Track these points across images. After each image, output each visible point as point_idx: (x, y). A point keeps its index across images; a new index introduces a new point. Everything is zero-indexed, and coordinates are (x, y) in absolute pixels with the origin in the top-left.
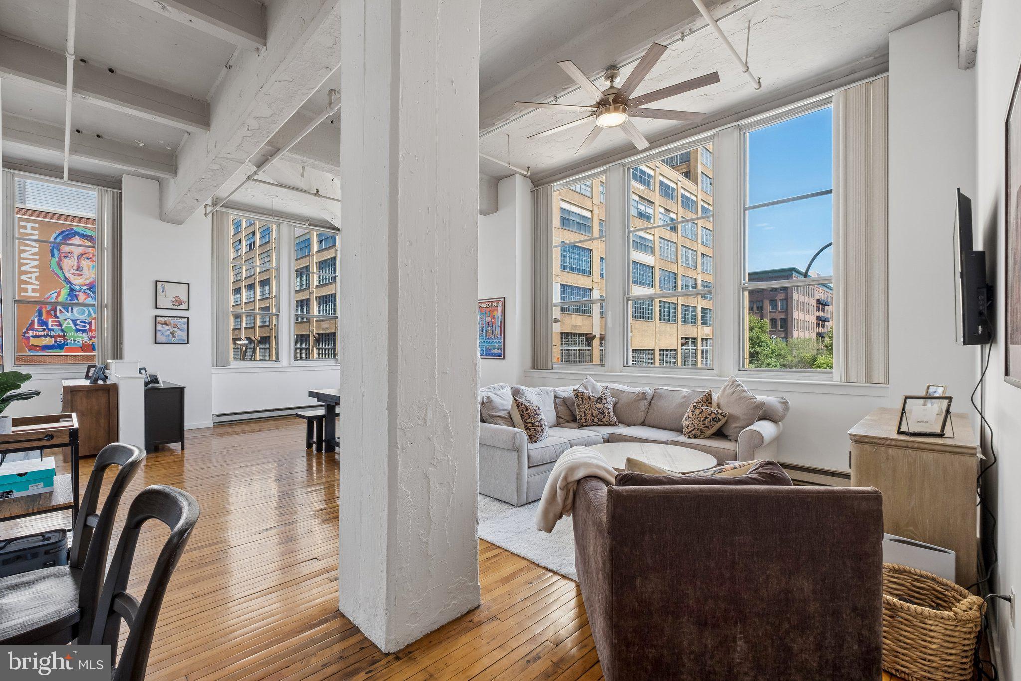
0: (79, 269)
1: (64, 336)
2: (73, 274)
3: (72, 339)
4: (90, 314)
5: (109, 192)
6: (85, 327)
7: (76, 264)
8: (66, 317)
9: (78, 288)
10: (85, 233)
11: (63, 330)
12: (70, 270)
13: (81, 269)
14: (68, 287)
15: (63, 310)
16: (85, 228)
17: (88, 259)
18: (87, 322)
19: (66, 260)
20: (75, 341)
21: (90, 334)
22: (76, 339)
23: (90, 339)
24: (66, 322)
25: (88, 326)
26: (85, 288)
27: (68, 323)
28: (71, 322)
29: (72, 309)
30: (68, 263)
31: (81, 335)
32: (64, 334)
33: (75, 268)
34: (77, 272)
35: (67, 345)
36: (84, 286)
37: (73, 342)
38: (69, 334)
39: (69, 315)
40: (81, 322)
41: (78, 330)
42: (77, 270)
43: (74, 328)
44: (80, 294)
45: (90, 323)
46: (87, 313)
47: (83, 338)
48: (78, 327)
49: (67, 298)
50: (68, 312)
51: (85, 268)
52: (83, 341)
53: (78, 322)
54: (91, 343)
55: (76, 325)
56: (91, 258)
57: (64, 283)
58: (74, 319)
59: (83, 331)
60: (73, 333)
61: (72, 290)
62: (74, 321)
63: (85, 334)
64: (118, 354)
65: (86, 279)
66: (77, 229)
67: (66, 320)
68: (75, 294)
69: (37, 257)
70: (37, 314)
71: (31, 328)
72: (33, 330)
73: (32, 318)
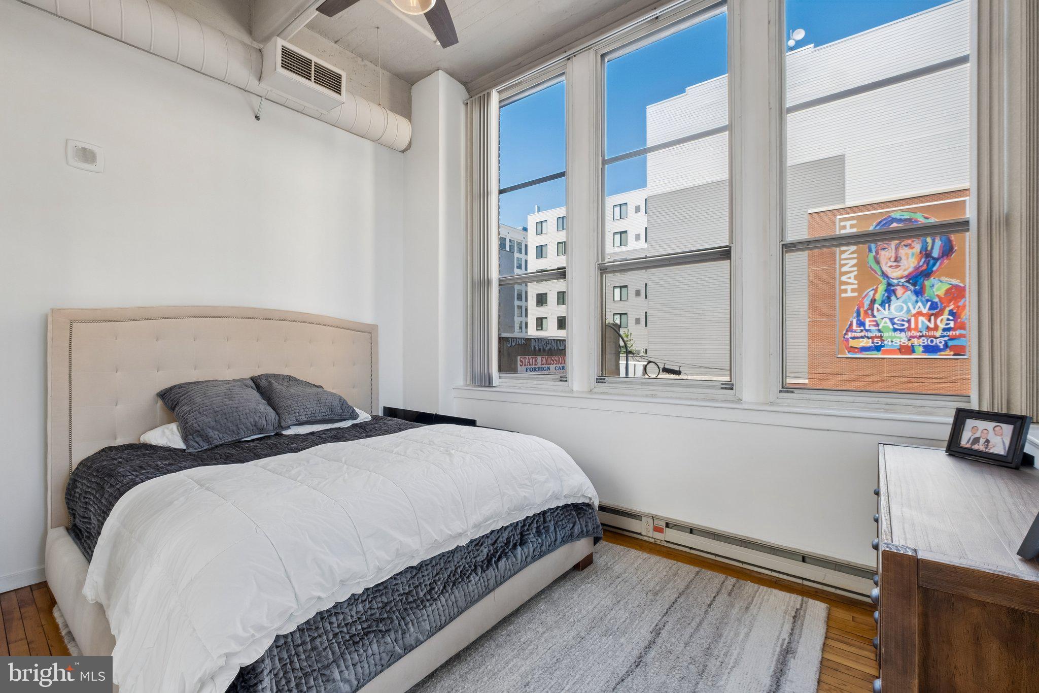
0: (897, 259)
1: (881, 337)
2: (890, 267)
3: (890, 340)
4: (909, 311)
6: (903, 325)
7: (894, 255)
8: (883, 315)
9: (895, 281)
10: (903, 218)
11: (879, 331)
12: (887, 263)
13: (898, 259)
14: (884, 282)
15: (880, 308)
16: (903, 211)
17: (906, 246)
18: (906, 319)
19: (882, 253)
20: (892, 342)
21: (909, 334)
22: (894, 340)
23: (909, 340)
24: (884, 321)
25: (906, 325)
26: (903, 280)
27: (886, 323)
28: (888, 321)
29: (889, 306)
30: (885, 255)
31: (898, 335)
32: (881, 335)
33: (893, 259)
34: (895, 264)
35: (884, 346)
36: (902, 278)
37: (890, 343)
38: (885, 335)
39: (886, 313)
40: (898, 320)
41: (895, 330)
42: (895, 261)
43: (891, 327)
44: (898, 288)
45: (909, 321)
46: (905, 309)
47: (901, 339)
48: (896, 326)
49: (884, 295)
50: (885, 309)
51: (904, 258)
52: (900, 341)
53: (896, 321)
54: (910, 344)
55: (893, 324)
56: (910, 245)
57: (881, 278)
58: (891, 317)
59: (902, 330)
60: (890, 333)
61: (889, 285)
62: (891, 320)
63: (903, 333)
65: (905, 270)
66: (893, 215)
67: (882, 319)
68: (892, 288)
69: (855, 255)
70: (855, 315)
71: (850, 329)
72: (852, 331)
73: (851, 320)
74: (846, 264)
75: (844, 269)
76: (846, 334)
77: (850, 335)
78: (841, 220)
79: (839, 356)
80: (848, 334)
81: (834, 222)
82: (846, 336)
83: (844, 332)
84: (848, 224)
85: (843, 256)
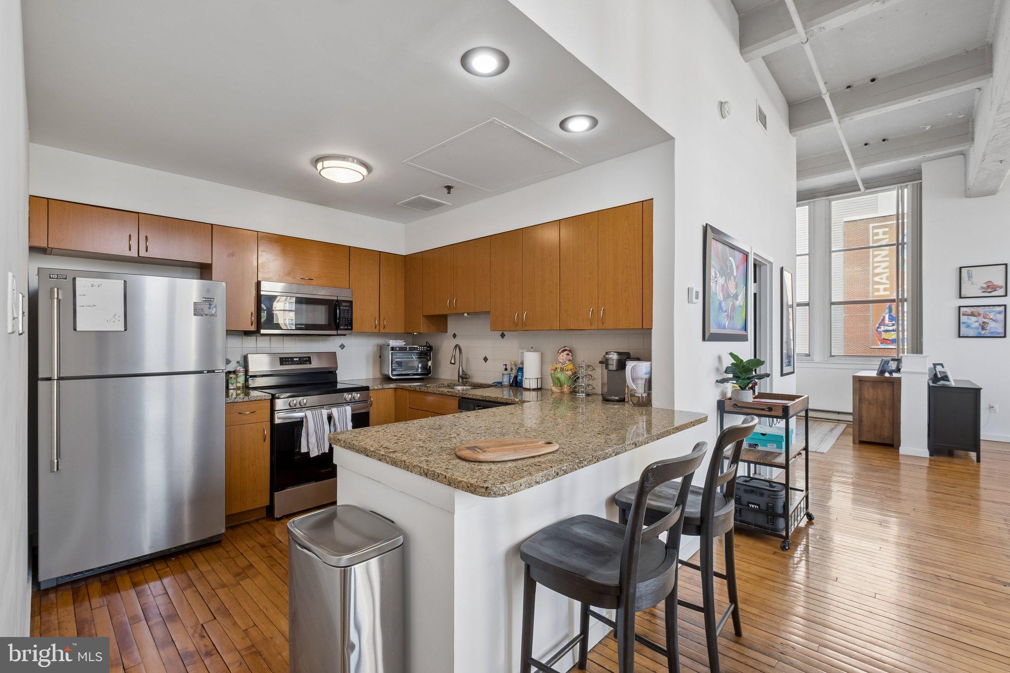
5: (909, 186)
64: (917, 348)
69: (887, 259)
70: (887, 311)
71: (882, 323)
72: (884, 325)
73: (883, 315)
74: (878, 267)
75: (876, 271)
76: (878, 328)
77: (883, 328)
78: (874, 228)
79: (872, 347)
80: (880, 328)
81: (868, 229)
82: (879, 330)
83: (877, 326)
84: (880, 231)
85: (876, 260)
